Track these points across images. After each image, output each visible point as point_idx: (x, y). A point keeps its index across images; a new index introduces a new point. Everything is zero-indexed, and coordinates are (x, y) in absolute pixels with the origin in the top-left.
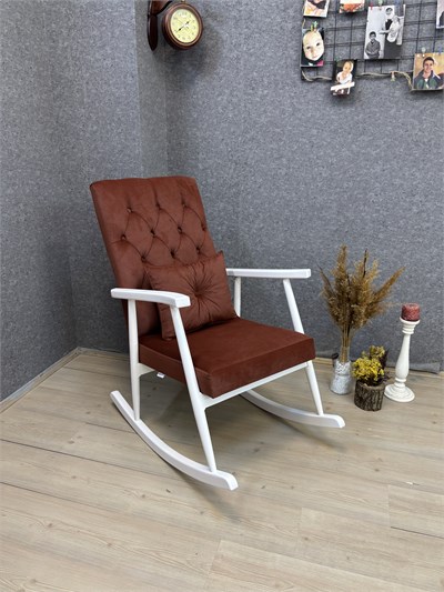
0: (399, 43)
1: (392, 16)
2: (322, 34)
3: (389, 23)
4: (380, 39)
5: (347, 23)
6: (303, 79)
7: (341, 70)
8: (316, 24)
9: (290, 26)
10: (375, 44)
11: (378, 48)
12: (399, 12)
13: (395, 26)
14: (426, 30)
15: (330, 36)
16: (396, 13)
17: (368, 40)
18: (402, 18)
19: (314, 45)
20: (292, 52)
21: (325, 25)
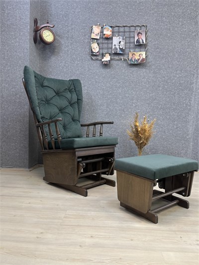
0: (124, 48)
1: (121, 40)
2: (98, 44)
3: (120, 42)
4: (117, 47)
5: (106, 41)
6: (92, 59)
7: (105, 56)
8: (96, 41)
9: (87, 41)
10: (116, 49)
11: (117, 49)
12: (123, 39)
13: (122, 43)
14: (132, 45)
15: (101, 45)
16: (122, 39)
17: (113, 47)
18: (124, 41)
19: (95, 48)
20: (88, 50)
21: (99, 41)
